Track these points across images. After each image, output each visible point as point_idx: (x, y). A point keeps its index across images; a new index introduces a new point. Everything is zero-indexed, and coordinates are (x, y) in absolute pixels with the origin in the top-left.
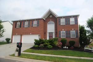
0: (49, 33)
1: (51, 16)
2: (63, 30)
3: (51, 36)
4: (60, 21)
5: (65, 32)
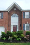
0: (13, 25)
1: (15, 9)
2: (27, 23)
3: (15, 29)
5: (29, 25)
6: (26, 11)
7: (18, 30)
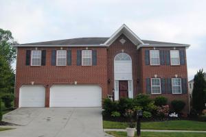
0: (119, 81)
2: (156, 76)
7: (131, 95)
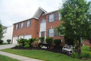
1: (43, 15)
4: (49, 19)
6: (50, 14)
